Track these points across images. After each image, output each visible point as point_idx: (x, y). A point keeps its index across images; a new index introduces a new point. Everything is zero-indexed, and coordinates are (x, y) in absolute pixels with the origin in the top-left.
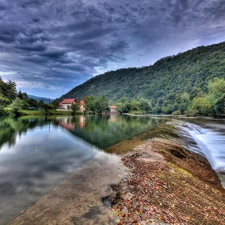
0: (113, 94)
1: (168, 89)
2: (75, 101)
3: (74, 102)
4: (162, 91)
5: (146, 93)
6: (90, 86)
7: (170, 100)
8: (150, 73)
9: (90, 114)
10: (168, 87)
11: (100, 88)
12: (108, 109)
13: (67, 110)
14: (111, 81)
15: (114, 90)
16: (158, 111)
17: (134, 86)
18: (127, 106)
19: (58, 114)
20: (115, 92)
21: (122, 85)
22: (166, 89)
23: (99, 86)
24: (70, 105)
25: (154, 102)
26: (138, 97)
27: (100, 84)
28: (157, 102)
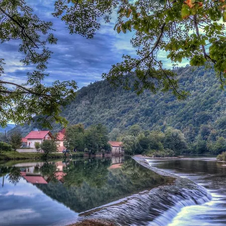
0: (120, 116)
1: (218, 109)
2: (49, 134)
3: (48, 136)
4: (207, 112)
5: (179, 116)
6: (79, 102)
7: (221, 130)
8: (187, 79)
9: (74, 157)
10: (217, 105)
11: (98, 106)
12: (107, 148)
13: (35, 151)
14: (116, 93)
15: (123, 109)
16: (199, 150)
17: (158, 102)
18: (141, 141)
19: (18, 159)
20: (124, 112)
21: (136, 100)
22: (214, 109)
23: (96, 103)
24: (40, 142)
25: (194, 132)
26: (165, 123)
27: (97, 98)
28: (200, 132)
